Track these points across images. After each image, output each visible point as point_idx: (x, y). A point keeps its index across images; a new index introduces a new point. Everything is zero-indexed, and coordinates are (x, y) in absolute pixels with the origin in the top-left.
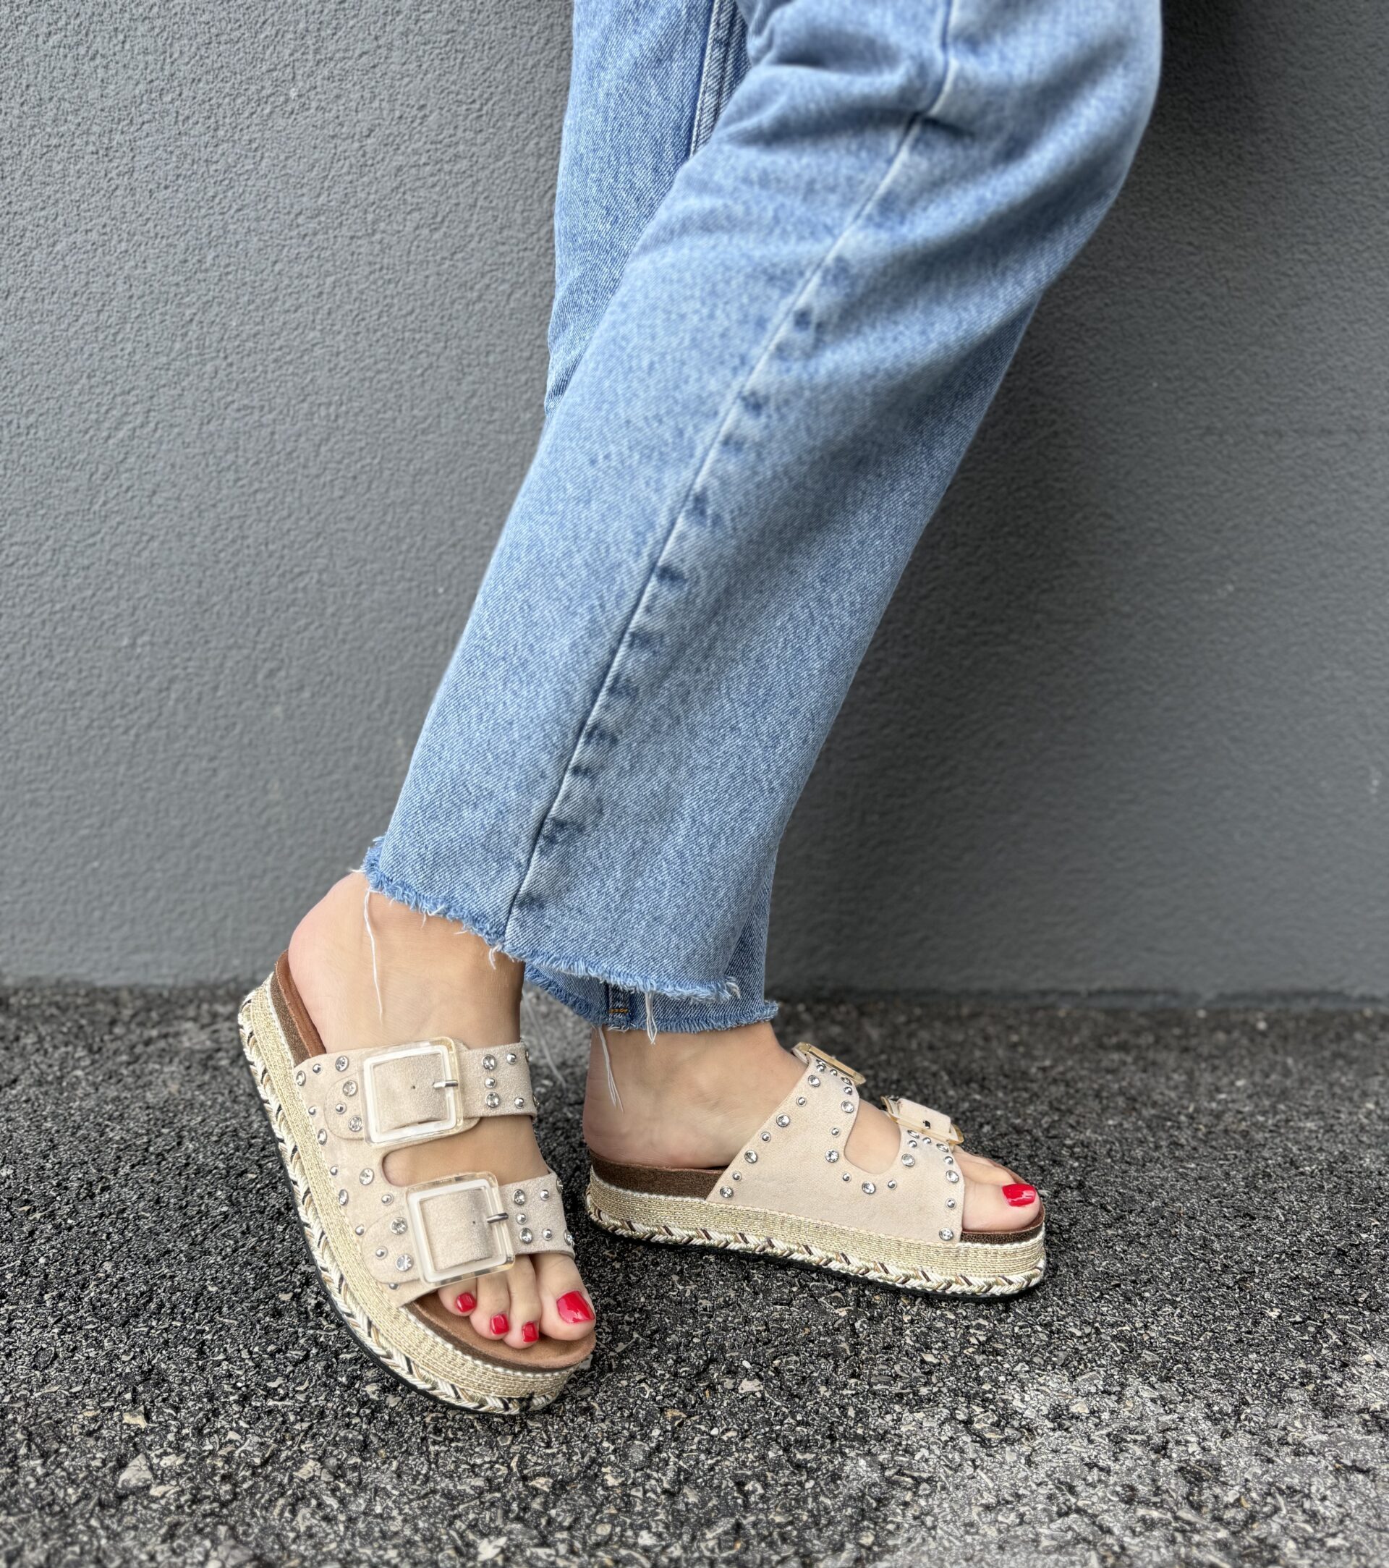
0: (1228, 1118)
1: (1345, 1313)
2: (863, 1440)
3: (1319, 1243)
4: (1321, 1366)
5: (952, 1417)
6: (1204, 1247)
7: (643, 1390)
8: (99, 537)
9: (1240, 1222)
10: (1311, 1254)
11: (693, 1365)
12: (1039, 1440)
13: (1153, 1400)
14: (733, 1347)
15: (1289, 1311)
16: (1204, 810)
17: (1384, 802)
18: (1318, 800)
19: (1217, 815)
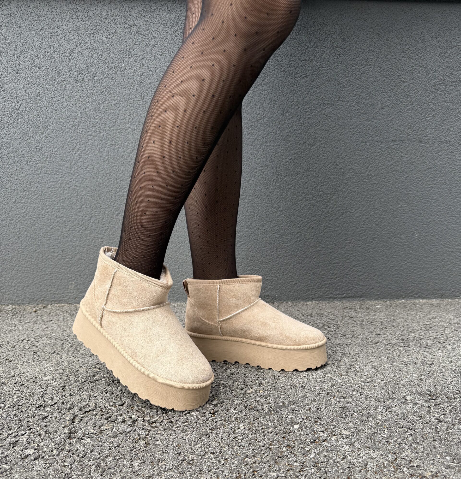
8: (73, 179)
16: (370, 245)
17: (419, 241)
18: (401, 241)
19: (373, 246)
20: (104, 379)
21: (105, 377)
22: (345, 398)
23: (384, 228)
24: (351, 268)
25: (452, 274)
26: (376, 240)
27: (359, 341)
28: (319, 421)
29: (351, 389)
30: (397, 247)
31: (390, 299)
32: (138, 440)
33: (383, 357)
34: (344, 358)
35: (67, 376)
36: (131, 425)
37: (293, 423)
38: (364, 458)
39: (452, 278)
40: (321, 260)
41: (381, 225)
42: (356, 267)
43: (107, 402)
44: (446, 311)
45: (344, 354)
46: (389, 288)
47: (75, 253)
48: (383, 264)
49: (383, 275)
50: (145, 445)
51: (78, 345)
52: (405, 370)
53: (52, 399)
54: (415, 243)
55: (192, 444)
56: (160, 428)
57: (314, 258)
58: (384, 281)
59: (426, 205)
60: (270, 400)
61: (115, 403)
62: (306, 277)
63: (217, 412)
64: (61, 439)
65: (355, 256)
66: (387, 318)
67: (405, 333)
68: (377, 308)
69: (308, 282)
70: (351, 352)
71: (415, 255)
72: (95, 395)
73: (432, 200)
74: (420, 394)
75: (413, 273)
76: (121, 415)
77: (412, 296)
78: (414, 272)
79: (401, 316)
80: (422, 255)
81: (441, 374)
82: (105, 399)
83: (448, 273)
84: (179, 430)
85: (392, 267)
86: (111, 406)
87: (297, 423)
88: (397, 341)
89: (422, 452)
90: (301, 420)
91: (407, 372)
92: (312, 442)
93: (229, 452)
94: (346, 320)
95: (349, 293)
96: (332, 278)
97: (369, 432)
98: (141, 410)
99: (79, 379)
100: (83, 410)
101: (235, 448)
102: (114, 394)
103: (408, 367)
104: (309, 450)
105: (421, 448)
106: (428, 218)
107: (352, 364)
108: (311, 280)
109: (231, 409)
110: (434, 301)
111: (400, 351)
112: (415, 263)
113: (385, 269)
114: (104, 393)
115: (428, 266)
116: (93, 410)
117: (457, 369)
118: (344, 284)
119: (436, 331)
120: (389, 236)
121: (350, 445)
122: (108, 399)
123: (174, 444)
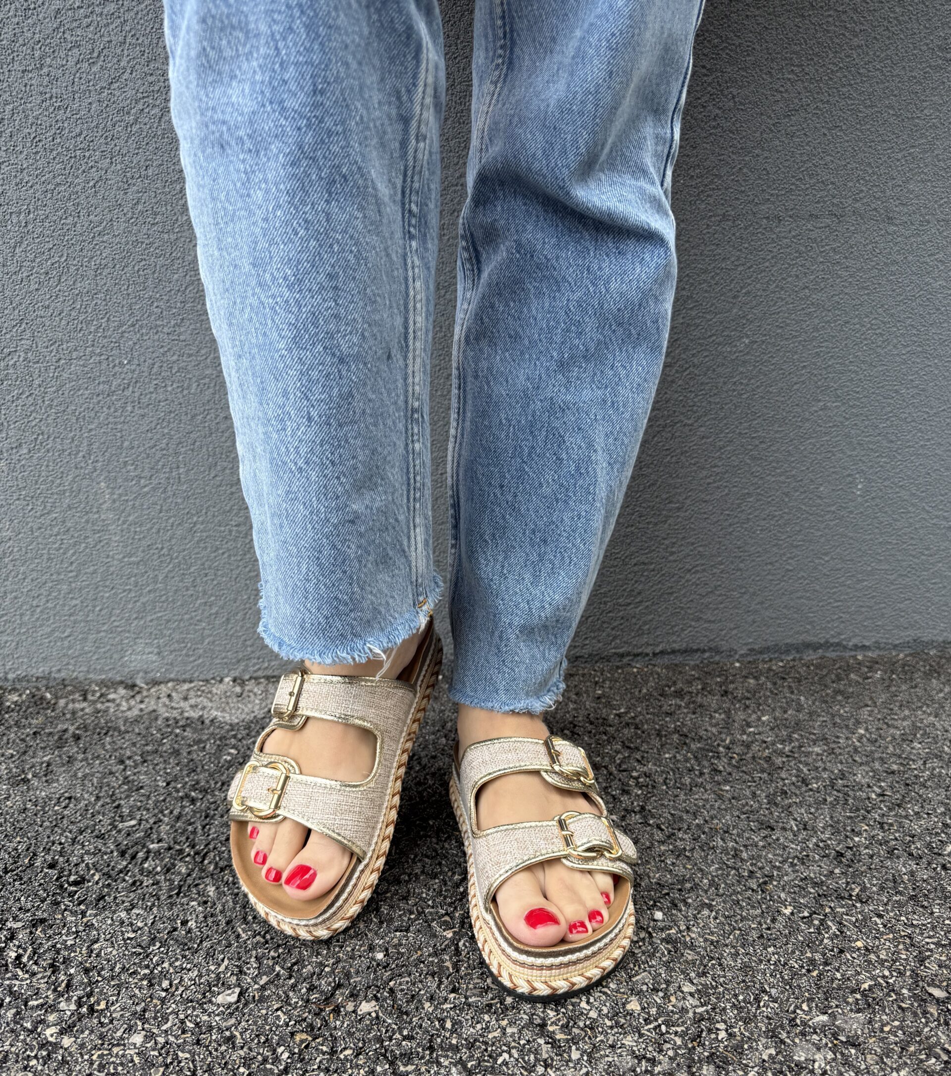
0: (755, 747)
1: (842, 907)
2: (456, 1049)
3: (822, 848)
4: (824, 954)
5: (531, 1020)
6: (735, 856)
7: (278, 1017)
9: (764, 833)
10: (817, 857)
11: (322, 992)
12: (601, 1038)
13: (691, 994)
14: (357, 972)
15: (798, 907)
17: (867, 501)
18: (819, 501)
19: (743, 516)
23: (776, 468)
24: (680, 577)
26: (751, 500)
30: (805, 519)
41: (766, 460)
42: (694, 573)
48: (766, 564)
49: (766, 594)
54: (855, 507)
59: (889, 405)
66: (782, 740)
73: (908, 389)
75: (842, 584)
78: (847, 583)
106: (893, 438)
112: (851, 560)
115: (883, 568)
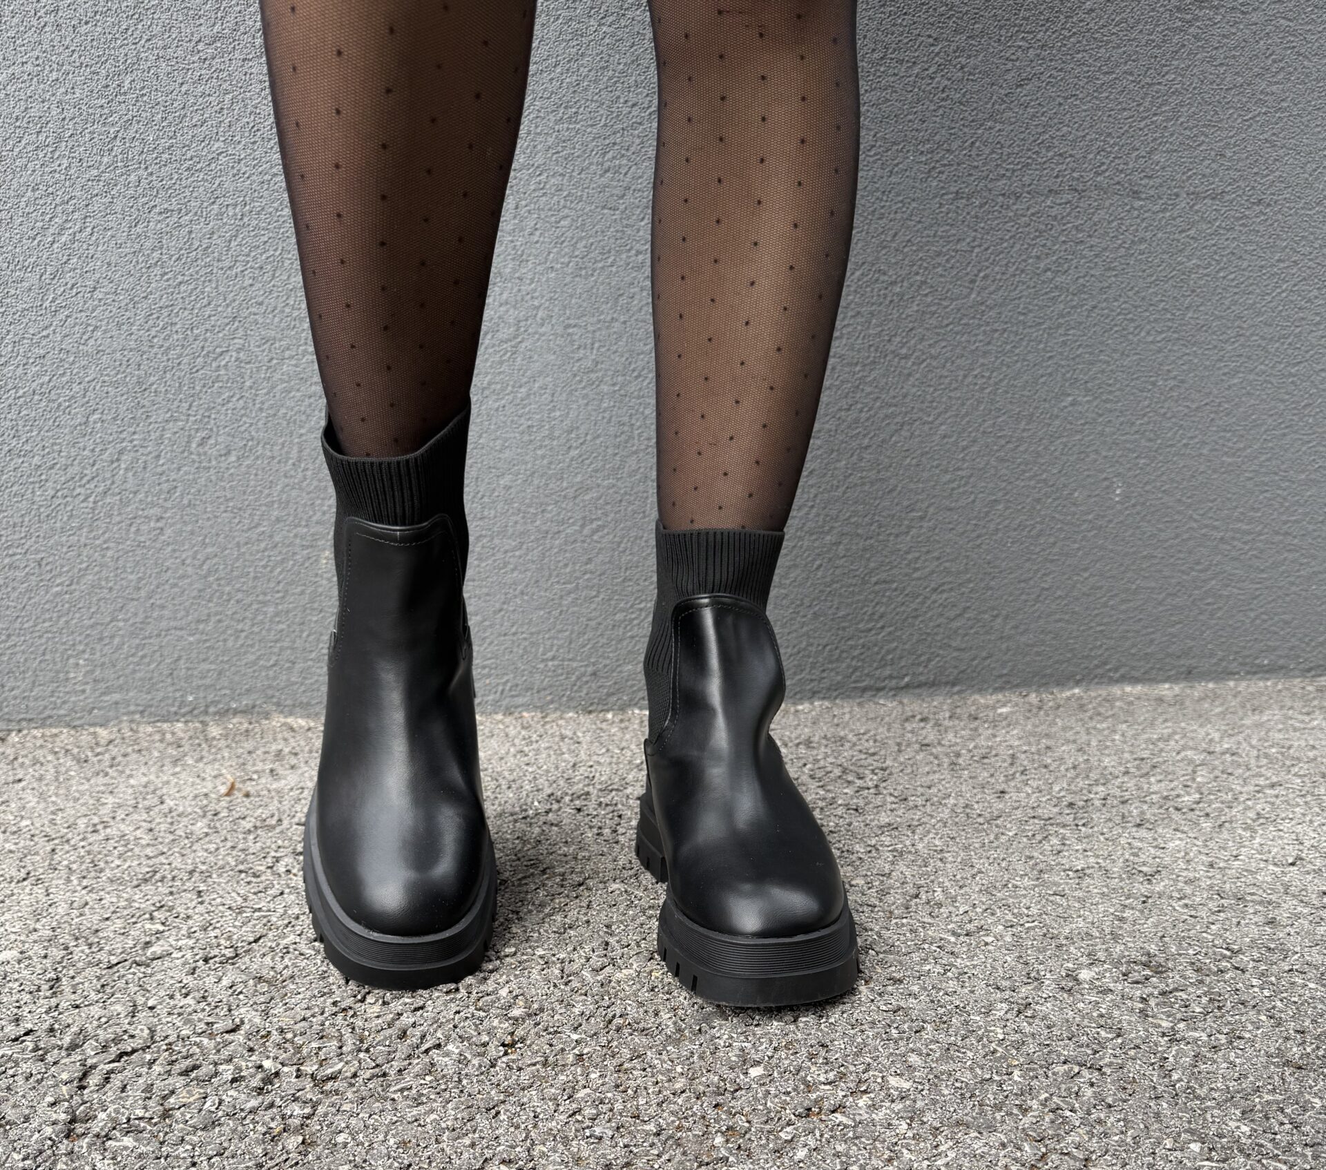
16: (982, 523)
17: (1126, 508)
18: (1073, 509)
19: (992, 526)
20: (180, 955)
21: (180, 949)
22: (900, 981)
23: (1024, 471)
24: (926, 598)
25: (1220, 608)
26: (999, 507)
27: (945, 814)
28: (823, 1053)
29: (916, 957)
30: (1061, 529)
31: (1039, 687)
32: (279, 1134)
33: (1014, 858)
34: (901, 866)
35: (66, 948)
36: (260, 1091)
37: (745, 1062)
38: (951, 1155)
39: (1219, 618)
40: (838, 572)
41: (1013, 462)
42: (940, 592)
43: (187, 1022)
44: (1200, 716)
45: (901, 854)
46: (1038, 654)
47: (80, 570)
48: (1019, 582)
49: (1020, 616)
50: (301, 1148)
51: (100, 853)
52: (1076, 894)
53: (17, 1021)
54: (1114, 515)
55: (445, 1138)
56: (350, 1095)
57: (818, 569)
58: (1022, 634)
60: (681, 998)
61: (212, 1024)
62: (794, 628)
63: (523, 1040)
64: (42, 1142)
65: (938, 559)
66: (1030, 744)
67: (1080, 785)
68: (1000, 714)
69: (801, 642)
70: (920, 846)
71: (1112, 551)
72: (150, 1003)
74: (1119, 962)
75: (1105, 605)
76: (229, 1060)
77: (1102, 676)
78: (1111, 603)
79: (1070, 735)
80: (1134, 553)
81: (1181, 903)
82: (180, 1015)
83: (1208, 604)
84: (407, 1097)
85: (1047, 589)
86: (199, 1035)
87: (757, 1063)
88: (1056, 810)
89: (1122, 1133)
90: (770, 1054)
91: (1081, 900)
92: (800, 1116)
93: (556, 1157)
94: (909, 753)
95: (921, 674)
96: (870, 630)
97: (967, 1077)
98: (293, 1043)
99: (103, 956)
100: (114, 1050)
101: (574, 1143)
102: (209, 999)
103: (1084, 885)
104: (789, 1138)
105: (1119, 1120)
106: (1151, 436)
107: (922, 882)
108: (809, 637)
109: (567, 1030)
110: (1166, 690)
111: (1063, 838)
112: (1114, 577)
113: (1024, 597)
114: (178, 996)
115: (1149, 585)
116: (143, 1049)
117: (1228, 886)
118: (907, 647)
119: (1170, 777)
120: (1037, 496)
121: (912, 1119)
122: (190, 1014)
123: (392, 1142)
